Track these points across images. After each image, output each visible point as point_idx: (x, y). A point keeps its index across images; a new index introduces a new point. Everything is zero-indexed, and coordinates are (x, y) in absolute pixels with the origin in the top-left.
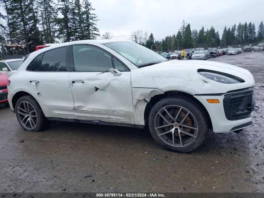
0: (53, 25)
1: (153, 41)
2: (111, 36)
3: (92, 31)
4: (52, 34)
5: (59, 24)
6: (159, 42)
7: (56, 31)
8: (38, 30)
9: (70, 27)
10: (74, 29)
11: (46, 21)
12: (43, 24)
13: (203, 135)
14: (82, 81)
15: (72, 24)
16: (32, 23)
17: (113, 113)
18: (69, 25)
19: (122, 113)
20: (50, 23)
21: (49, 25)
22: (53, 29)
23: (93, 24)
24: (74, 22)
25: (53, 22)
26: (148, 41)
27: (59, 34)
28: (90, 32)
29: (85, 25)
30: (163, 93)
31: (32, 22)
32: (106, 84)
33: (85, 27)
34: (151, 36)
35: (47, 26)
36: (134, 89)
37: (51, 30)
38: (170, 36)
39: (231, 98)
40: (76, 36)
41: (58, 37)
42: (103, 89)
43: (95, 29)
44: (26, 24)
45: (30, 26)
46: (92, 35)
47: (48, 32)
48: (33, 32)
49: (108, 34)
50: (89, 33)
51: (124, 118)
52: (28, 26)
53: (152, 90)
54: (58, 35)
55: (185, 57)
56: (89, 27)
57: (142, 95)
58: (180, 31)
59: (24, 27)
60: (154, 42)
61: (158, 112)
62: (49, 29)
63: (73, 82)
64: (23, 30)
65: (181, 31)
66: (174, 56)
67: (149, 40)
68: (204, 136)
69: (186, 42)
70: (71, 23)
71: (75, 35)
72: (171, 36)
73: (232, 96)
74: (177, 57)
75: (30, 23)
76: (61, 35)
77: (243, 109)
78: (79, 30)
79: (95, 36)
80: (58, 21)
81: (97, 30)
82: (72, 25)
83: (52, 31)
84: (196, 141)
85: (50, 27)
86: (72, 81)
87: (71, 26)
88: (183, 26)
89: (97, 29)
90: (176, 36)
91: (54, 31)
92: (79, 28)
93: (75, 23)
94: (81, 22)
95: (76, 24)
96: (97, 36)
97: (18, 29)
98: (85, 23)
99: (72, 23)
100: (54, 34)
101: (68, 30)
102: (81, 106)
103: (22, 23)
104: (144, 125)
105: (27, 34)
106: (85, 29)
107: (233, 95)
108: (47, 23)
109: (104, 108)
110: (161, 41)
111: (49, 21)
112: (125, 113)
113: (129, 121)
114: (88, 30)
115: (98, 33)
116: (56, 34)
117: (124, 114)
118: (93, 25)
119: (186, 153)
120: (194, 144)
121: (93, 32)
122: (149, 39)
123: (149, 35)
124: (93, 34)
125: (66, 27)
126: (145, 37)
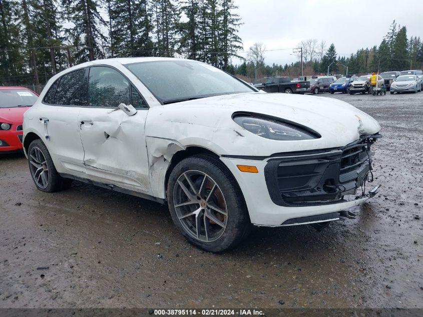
0: (173, 33)
1: (335, 57)
2: (262, 49)
3: (231, 41)
4: (170, 47)
5: (181, 31)
6: (346, 58)
7: (176, 42)
8: (151, 42)
9: (197, 36)
10: (203, 40)
11: (163, 27)
12: (158, 32)
13: (235, 226)
14: (91, 121)
15: (200, 31)
16: (143, 31)
17: (125, 174)
18: (197, 32)
19: (136, 177)
20: (168, 29)
21: (167, 34)
22: (171, 39)
23: (234, 30)
24: (204, 27)
25: (173, 28)
26: (325, 57)
27: (181, 47)
28: (227, 43)
29: (220, 32)
30: (184, 149)
31: (143, 29)
32: (117, 128)
33: (221, 35)
34: (332, 49)
35: (164, 35)
36: (149, 140)
37: (169, 41)
38: (367, 49)
39: (280, 165)
40: (205, 50)
41: (178, 51)
42: (114, 137)
43: (236, 38)
44: (134, 33)
45: (139, 36)
46: (230, 48)
47: (164, 43)
48: (143, 45)
49: (260, 46)
50: (226, 45)
51: (139, 185)
52: (136, 36)
53: (170, 142)
54: (178, 49)
55: (377, 86)
56: (226, 35)
57: (158, 150)
58: (386, 39)
59: (131, 37)
60: (337, 59)
61: (178, 181)
62: (166, 39)
63: (83, 123)
64: (129, 41)
65: (388, 39)
66: (359, 85)
67: (327, 56)
68: (236, 228)
69: (396, 59)
70: (198, 30)
71: (203, 48)
72: (369, 49)
73: (282, 162)
74: (363, 85)
75: (141, 30)
76: (184, 49)
77: (316, 189)
78: (211, 40)
79: (234, 49)
80: (180, 27)
81: (240, 40)
82: (201, 33)
83: (171, 42)
84: (225, 235)
85: (167, 36)
86: (81, 121)
87: (199, 35)
88: (393, 30)
89: (239, 38)
90: (378, 48)
91: (173, 43)
92: (211, 38)
93: (205, 30)
94: (215, 27)
95: (207, 31)
96: (238, 49)
97: (123, 40)
98: (220, 29)
99: (201, 29)
100: (173, 47)
101: (194, 40)
102: (92, 160)
103: (128, 31)
104: (164, 198)
105: (135, 48)
106: (220, 39)
107: (284, 161)
108: (164, 29)
109: (116, 167)
110: (349, 57)
111: (167, 27)
112: (140, 177)
113: (146, 190)
114: (225, 40)
115: (241, 45)
116: (176, 48)
117: (139, 179)
118: (234, 33)
119: (214, 253)
120: (222, 239)
121: (232, 44)
122: (327, 54)
123: (328, 47)
124: (232, 46)
125: (192, 35)
126: (321, 51)
